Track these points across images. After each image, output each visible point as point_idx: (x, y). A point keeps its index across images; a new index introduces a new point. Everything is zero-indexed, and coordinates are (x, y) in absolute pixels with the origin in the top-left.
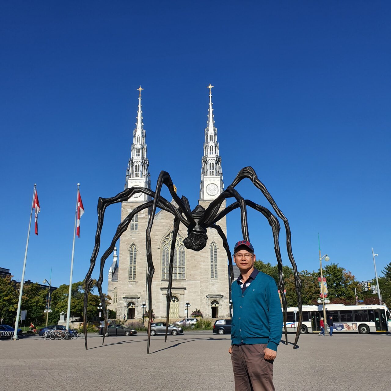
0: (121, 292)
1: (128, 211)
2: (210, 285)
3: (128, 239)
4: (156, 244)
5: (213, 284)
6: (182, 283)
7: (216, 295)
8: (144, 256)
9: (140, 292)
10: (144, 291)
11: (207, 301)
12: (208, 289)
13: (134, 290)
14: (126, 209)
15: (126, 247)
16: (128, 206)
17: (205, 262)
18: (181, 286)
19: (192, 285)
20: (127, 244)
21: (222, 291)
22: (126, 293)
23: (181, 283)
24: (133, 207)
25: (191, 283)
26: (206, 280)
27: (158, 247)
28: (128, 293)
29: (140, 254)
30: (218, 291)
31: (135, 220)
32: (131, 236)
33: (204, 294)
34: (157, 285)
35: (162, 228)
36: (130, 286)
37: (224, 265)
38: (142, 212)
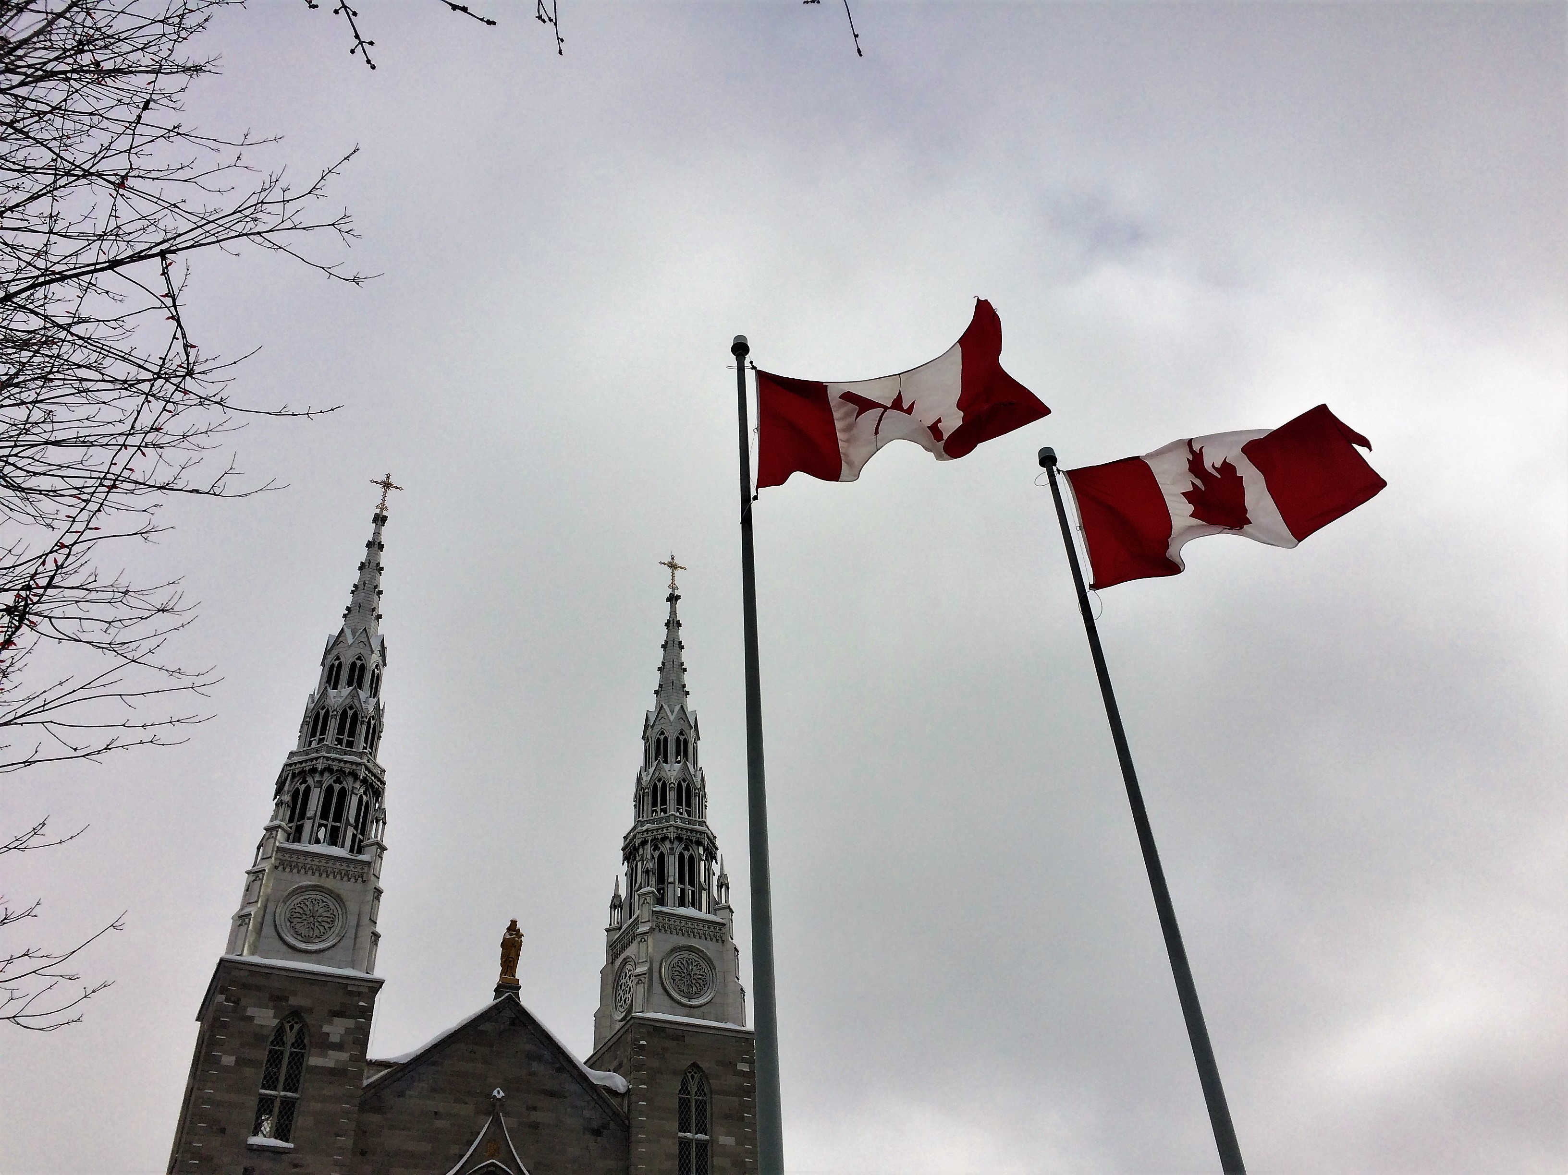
1: (251, 1019)
14: (243, 1002)
16: (259, 988)
24: (286, 999)
31: (282, 1079)
32: (247, 1171)
35: (425, 1147)
38: (335, 1038)
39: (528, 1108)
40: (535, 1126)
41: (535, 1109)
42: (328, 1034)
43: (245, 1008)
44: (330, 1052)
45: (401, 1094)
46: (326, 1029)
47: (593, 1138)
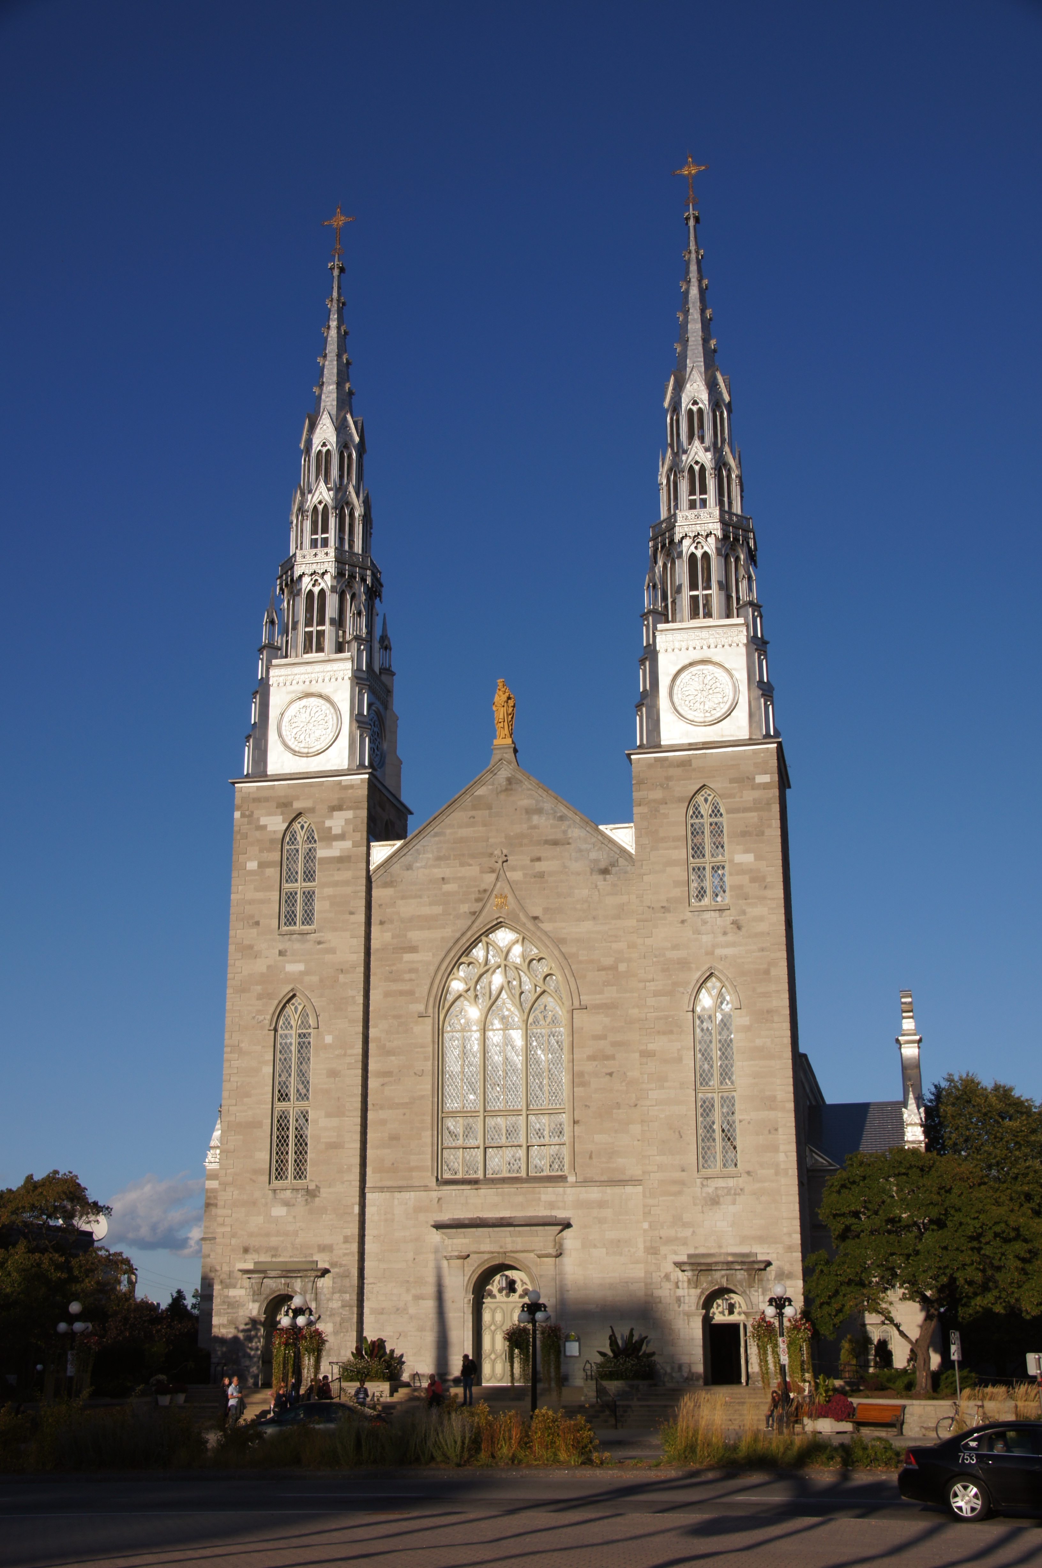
0: (233, 1241)
1: (264, 827)
2: (695, 1204)
3: (264, 969)
4: (411, 993)
5: (714, 1201)
6: (548, 1193)
7: (730, 1259)
8: (345, 1055)
9: (327, 1240)
10: (346, 1240)
11: (680, 1292)
12: (685, 1225)
13: (296, 1234)
14: (255, 816)
15: (259, 1012)
16: (267, 799)
17: (666, 1084)
18: (542, 1212)
19: (601, 1204)
20: (260, 997)
21: (761, 1240)
22: (257, 1251)
23: (544, 1197)
25: (594, 1193)
26: (675, 1182)
27: (421, 1008)
28: (268, 1249)
29: (326, 1047)
30: (743, 1240)
31: (301, 872)
32: (281, 953)
33: (665, 1257)
34: (418, 1209)
35: (438, 910)
36: (279, 1211)
37: (773, 1098)
38: (336, 831)
39: (532, 860)
40: (541, 875)
41: (539, 859)
42: (330, 828)
43: (258, 819)
44: (334, 843)
45: (409, 868)
46: (328, 823)
47: (601, 877)
